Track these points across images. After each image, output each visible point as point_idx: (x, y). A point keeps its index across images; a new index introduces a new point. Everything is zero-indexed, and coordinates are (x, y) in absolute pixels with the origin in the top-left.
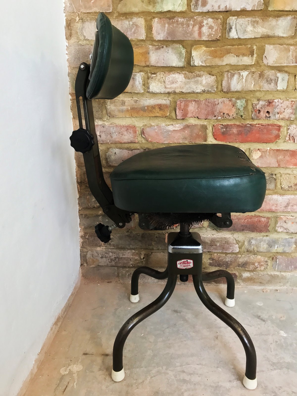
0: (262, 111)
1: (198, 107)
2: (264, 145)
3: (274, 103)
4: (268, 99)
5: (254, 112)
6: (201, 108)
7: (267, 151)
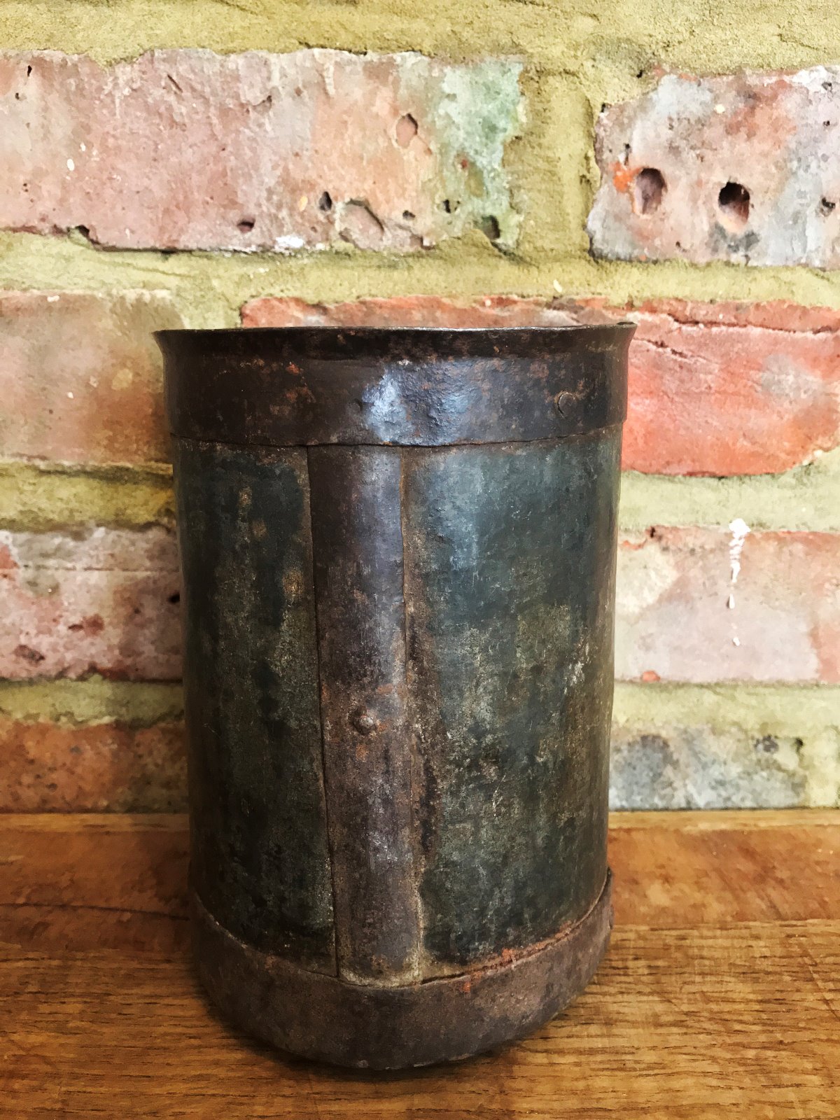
0: (684, 181)
1: (82, 131)
2: (704, 493)
3: (789, 105)
4: (736, 58)
5: (604, 192)
6: (111, 141)
7: (723, 546)
